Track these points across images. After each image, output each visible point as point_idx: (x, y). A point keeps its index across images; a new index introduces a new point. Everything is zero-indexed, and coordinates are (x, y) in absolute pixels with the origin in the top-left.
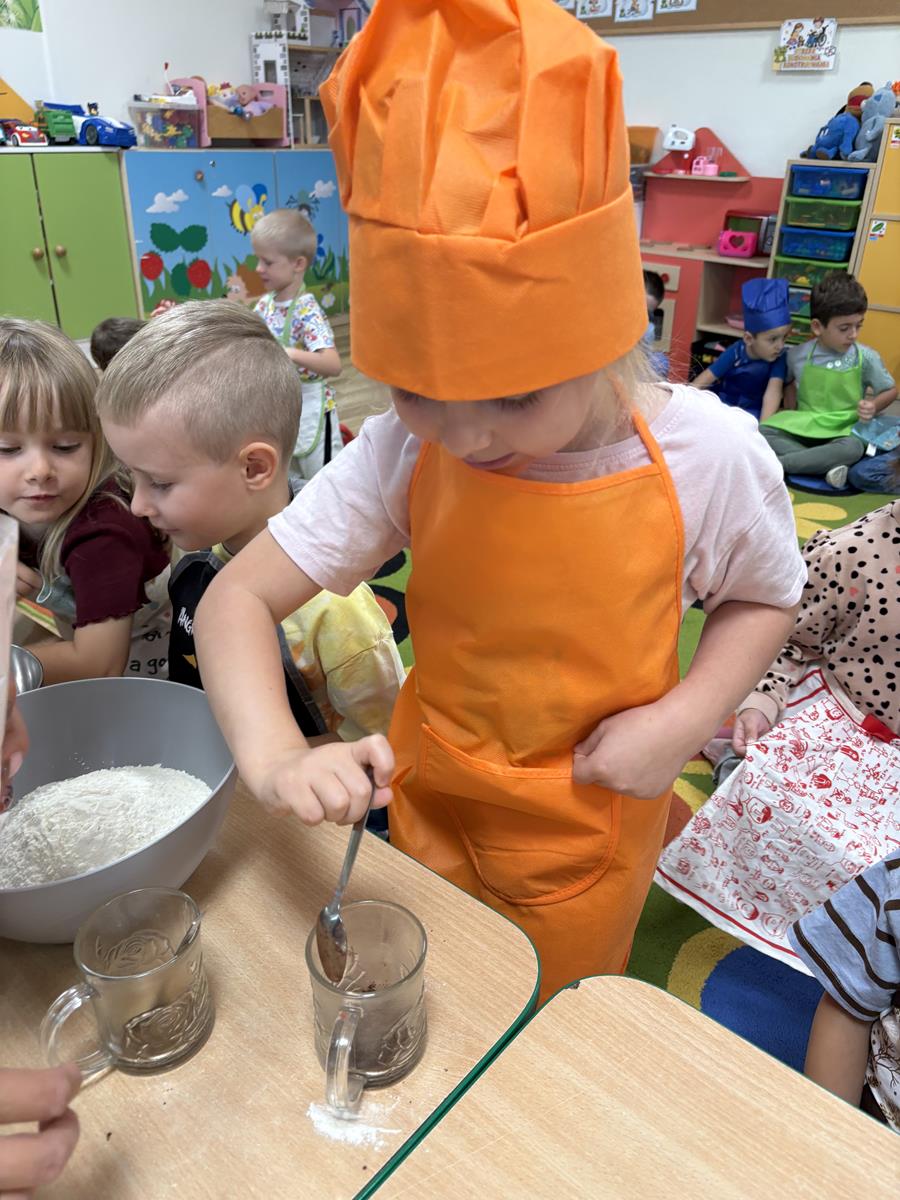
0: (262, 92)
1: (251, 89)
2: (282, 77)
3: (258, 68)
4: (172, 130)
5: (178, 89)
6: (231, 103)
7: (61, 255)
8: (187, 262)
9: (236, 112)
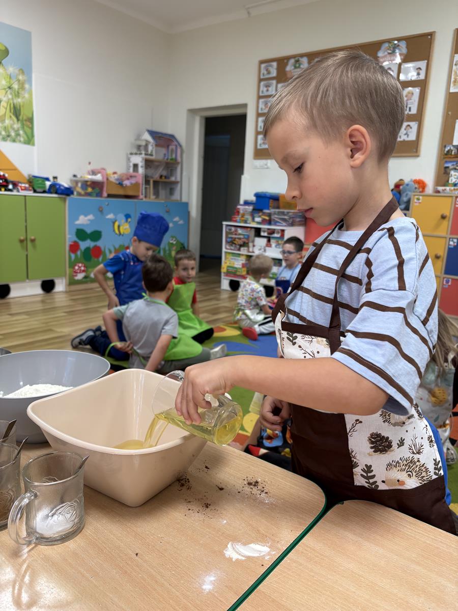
0: (131, 177)
1: (126, 175)
2: (141, 170)
3: (130, 167)
4: (90, 190)
5: (94, 173)
6: (117, 180)
7: (33, 241)
8: (91, 247)
9: (119, 184)
